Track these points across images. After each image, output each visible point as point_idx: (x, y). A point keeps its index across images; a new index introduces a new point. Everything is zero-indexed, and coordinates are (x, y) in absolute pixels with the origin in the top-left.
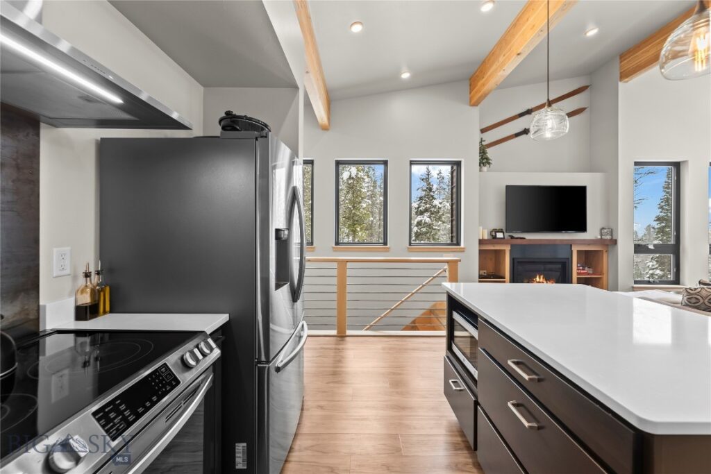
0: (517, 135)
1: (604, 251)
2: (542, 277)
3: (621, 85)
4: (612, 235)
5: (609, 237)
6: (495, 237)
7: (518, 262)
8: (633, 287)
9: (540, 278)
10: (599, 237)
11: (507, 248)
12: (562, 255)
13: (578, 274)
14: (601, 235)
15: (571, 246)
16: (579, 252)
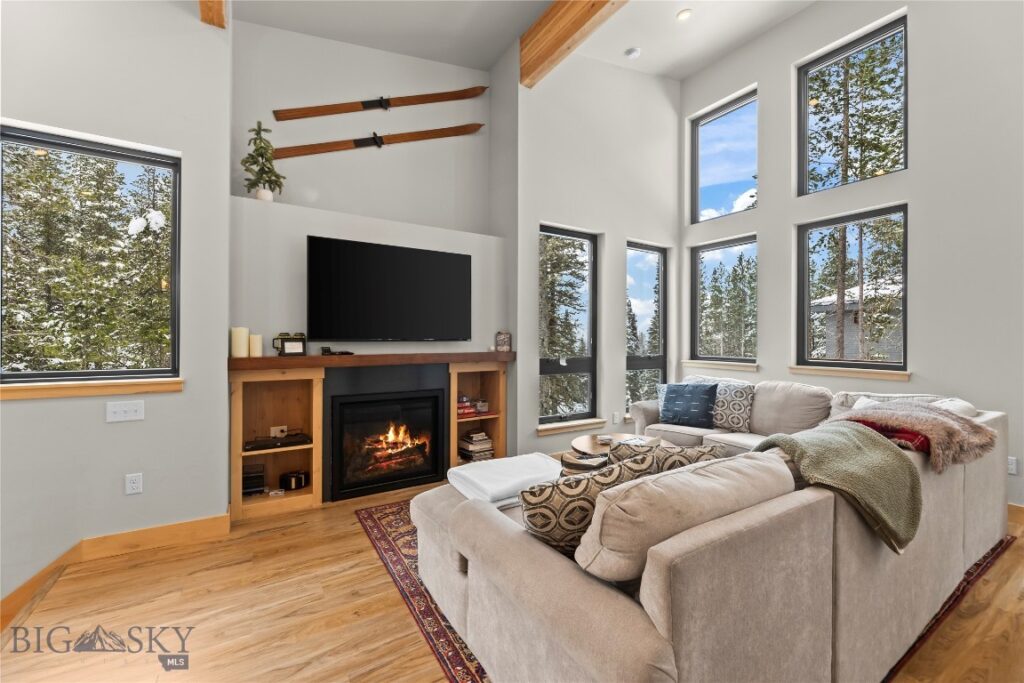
0: (360, 143)
1: (501, 373)
2: (402, 430)
3: (522, 90)
4: (510, 345)
5: (505, 348)
6: (282, 352)
7: (341, 404)
8: (538, 431)
9: (397, 433)
10: (493, 348)
11: (317, 377)
12: (431, 383)
13: (460, 416)
14: (497, 345)
15: (448, 365)
16: (461, 375)
